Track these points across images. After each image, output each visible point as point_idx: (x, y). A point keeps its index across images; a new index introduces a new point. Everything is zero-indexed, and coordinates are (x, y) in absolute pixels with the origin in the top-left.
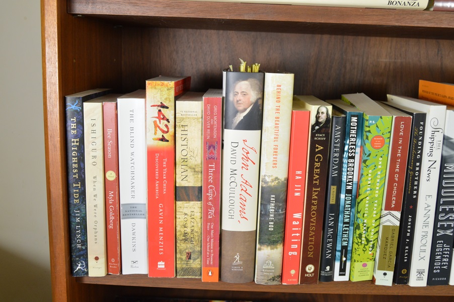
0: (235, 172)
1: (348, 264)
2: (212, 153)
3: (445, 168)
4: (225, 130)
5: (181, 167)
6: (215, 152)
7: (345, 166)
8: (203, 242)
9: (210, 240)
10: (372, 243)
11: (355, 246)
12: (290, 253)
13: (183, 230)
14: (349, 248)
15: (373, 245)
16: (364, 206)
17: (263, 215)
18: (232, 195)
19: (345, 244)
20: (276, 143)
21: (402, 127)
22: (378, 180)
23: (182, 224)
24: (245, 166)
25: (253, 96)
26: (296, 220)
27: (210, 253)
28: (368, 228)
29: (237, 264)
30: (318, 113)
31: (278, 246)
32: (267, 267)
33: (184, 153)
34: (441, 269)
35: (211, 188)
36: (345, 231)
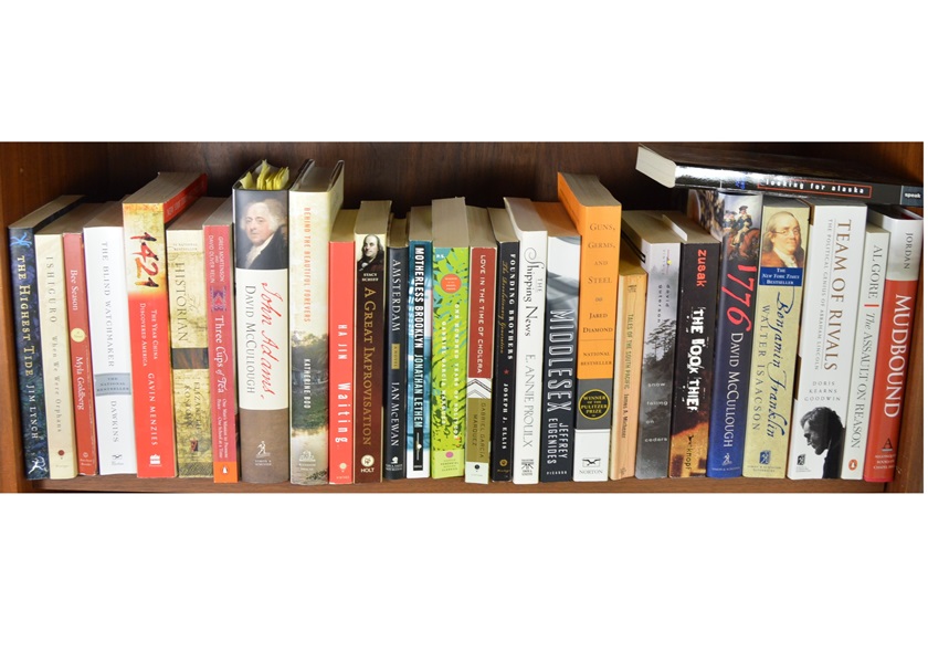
0: (253, 328)
1: (426, 454)
2: (218, 301)
3: (552, 316)
4: (237, 270)
5: (177, 321)
6: (224, 301)
7: (411, 315)
8: (214, 427)
9: (222, 423)
10: (457, 423)
11: (434, 428)
12: (338, 440)
13: (184, 409)
14: (426, 431)
15: (459, 425)
16: (440, 370)
17: (296, 386)
18: (250, 360)
19: (418, 425)
20: (307, 287)
21: (483, 262)
22: (457, 336)
23: (183, 400)
24: (267, 319)
25: (273, 223)
26: (343, 392)
27: (223, 441)
28: (449, 402)
29: (262, 456)
30: (365, 244)
31: (319, 430)
32: (304, 460)
33: (181, 301)
34: (557, 459)
35: (220, 350)
36: (418, 406)
